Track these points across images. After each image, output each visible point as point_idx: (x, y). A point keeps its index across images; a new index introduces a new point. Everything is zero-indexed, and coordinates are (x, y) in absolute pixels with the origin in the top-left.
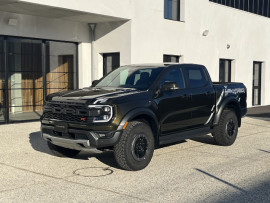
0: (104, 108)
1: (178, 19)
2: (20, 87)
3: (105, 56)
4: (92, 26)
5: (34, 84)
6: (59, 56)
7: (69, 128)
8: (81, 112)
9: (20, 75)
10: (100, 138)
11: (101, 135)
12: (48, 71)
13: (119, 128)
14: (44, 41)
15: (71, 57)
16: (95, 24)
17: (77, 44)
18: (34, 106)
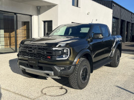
0: (63, 50)
1: (77, 6)
2: (3, 36)
3: (45, 22)
4: (39, 8)
5: (10, 35)
6: (22, 22)
7: (39, 63)
8: (48, 53)
9: (3, 31)
10: (61, 70)
11: (62, 68)
12: (17, 29)
13: (74, 64)
14: (15, 14)
15: (28, 22)
16: (40, 7)
17: (31, 16)
18: (10, 45)
